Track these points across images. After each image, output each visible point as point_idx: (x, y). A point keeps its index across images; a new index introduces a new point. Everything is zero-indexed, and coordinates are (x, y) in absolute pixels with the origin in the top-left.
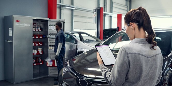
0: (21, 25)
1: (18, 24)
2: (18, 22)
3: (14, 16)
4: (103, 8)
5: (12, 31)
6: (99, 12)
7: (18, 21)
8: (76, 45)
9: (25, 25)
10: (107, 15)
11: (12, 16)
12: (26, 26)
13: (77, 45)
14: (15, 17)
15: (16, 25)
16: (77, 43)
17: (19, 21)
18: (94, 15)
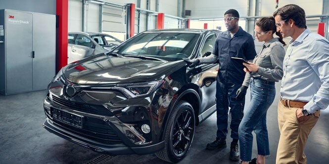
0: (16, 21)
1: (12, 21)
2: (12, 19)
3: (6, 10)
4: (134, 5)
5: (4, 29)
6: (129, 10)
7: (11, 17)
8: (93, 49)
9: (21, 22)
10: (150, 15)
11: (4, 10)
12: (23, 24)
13: (94, 51)
14: (8, 12)
15: (10, 22)
16: (94, 48)
17: (13, 17)
18: (124, 13)
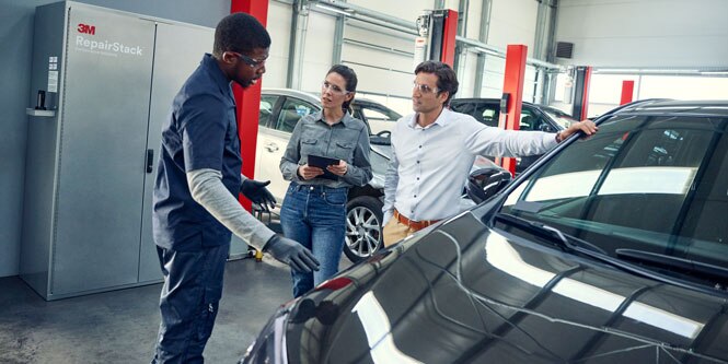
0: (102, 46)
1: (87, 43)
2: (87, 35)
3: (68, 4)
4: (453, 13)
5: (59, 69)
6: (439, 29)
7: (85, 29)
9: (118, 47)
11: (63, 4)
12: (124, 54)
15: (79, 46)
17: (93, 28)
18: (421, 39)
